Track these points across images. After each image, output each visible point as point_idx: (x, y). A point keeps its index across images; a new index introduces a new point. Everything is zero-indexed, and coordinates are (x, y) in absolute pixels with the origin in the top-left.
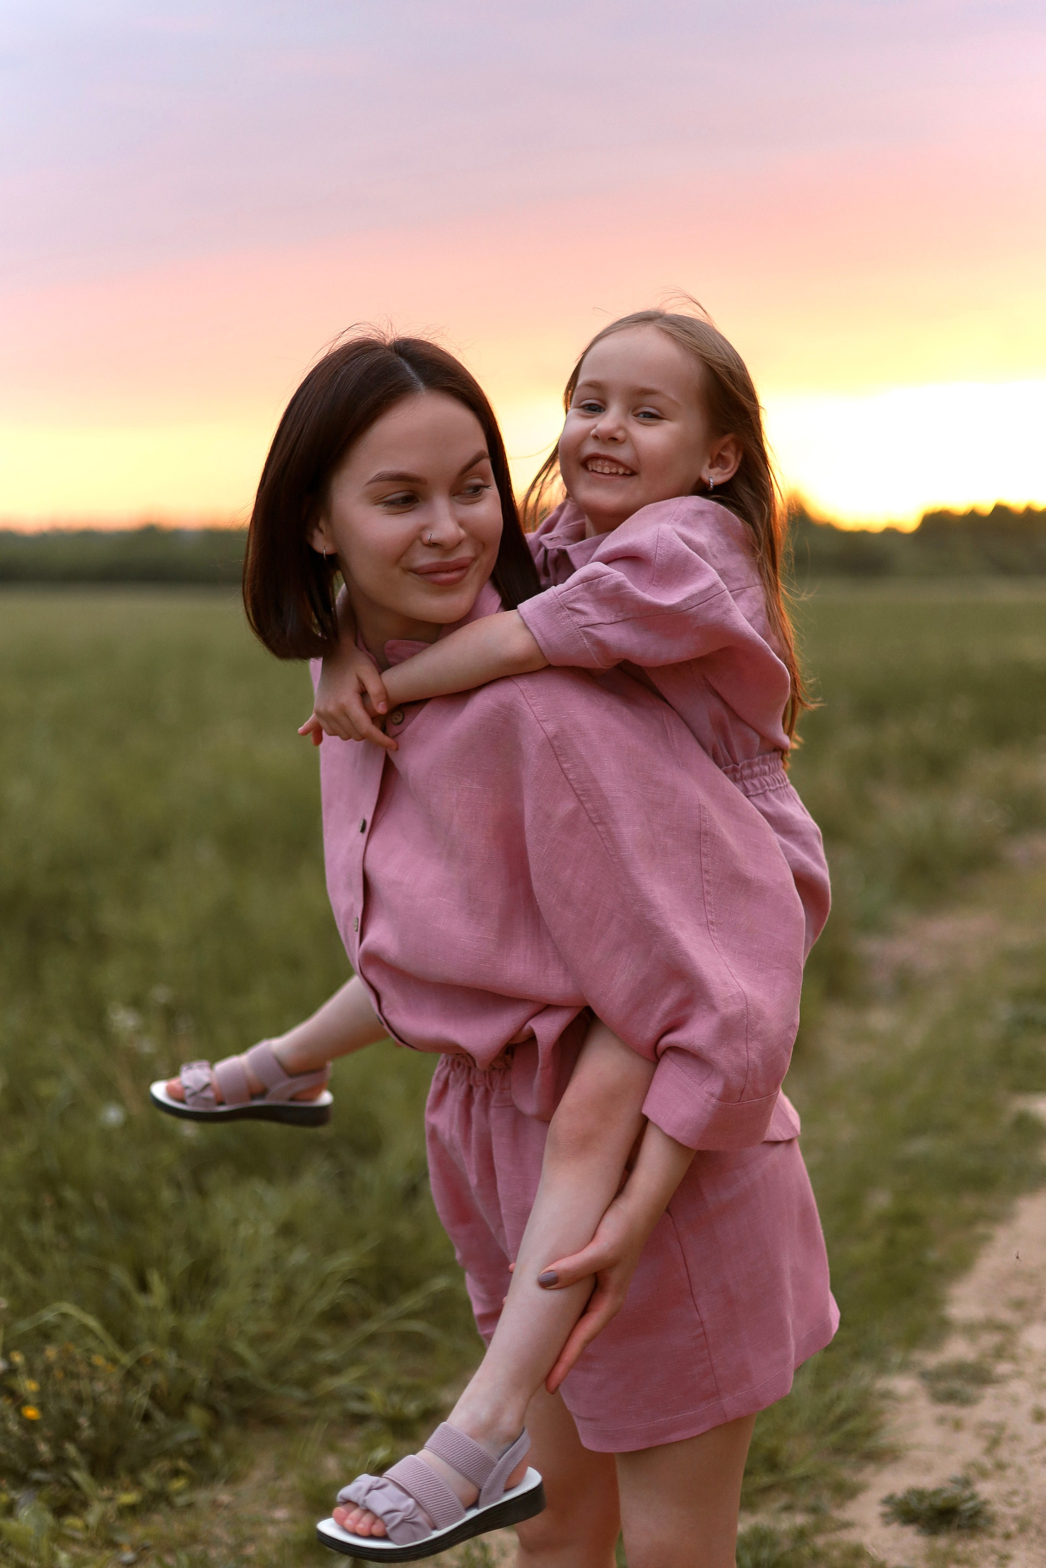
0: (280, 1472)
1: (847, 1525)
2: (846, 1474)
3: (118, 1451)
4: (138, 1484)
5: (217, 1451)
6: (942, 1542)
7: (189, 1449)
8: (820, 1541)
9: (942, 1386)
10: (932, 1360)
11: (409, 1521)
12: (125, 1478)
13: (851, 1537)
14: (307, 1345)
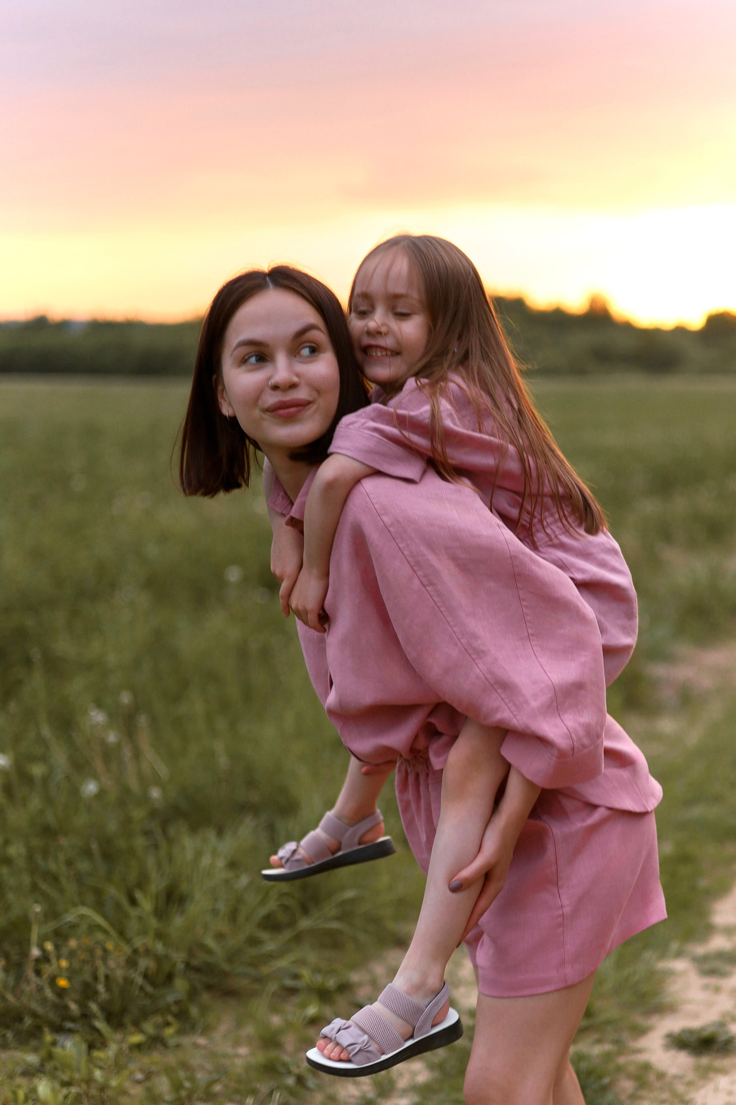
0: (239, 1024)
1: (639, 1051)
2: (639, 1020)
3: (124, 1010)
4: (142, 1031)
5: (194, 1011)
6: (705, 1060)
7: (175, 1009)
8: (622, 1060)
9: (707, 966)
10: (700, 950)
11: (366, 1050)
12: (131, 1028)
13: (642, 1058)
14: (253, 941)
